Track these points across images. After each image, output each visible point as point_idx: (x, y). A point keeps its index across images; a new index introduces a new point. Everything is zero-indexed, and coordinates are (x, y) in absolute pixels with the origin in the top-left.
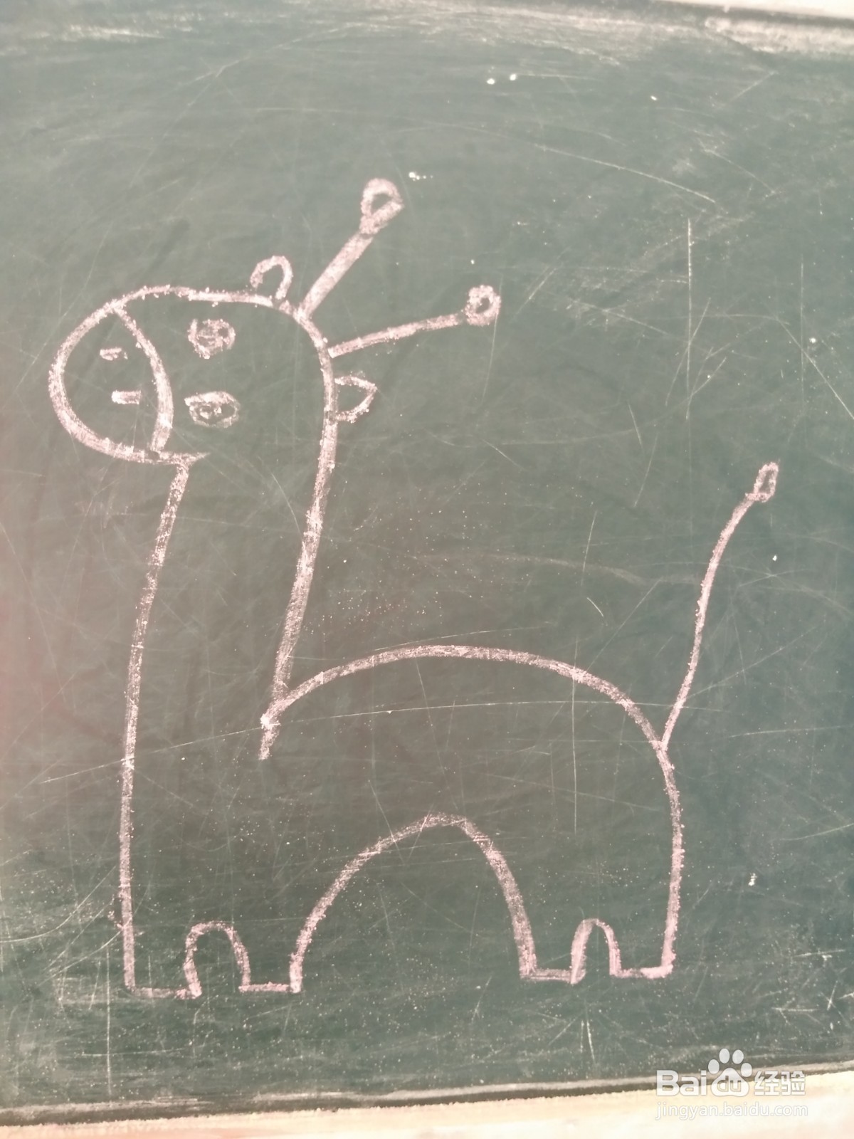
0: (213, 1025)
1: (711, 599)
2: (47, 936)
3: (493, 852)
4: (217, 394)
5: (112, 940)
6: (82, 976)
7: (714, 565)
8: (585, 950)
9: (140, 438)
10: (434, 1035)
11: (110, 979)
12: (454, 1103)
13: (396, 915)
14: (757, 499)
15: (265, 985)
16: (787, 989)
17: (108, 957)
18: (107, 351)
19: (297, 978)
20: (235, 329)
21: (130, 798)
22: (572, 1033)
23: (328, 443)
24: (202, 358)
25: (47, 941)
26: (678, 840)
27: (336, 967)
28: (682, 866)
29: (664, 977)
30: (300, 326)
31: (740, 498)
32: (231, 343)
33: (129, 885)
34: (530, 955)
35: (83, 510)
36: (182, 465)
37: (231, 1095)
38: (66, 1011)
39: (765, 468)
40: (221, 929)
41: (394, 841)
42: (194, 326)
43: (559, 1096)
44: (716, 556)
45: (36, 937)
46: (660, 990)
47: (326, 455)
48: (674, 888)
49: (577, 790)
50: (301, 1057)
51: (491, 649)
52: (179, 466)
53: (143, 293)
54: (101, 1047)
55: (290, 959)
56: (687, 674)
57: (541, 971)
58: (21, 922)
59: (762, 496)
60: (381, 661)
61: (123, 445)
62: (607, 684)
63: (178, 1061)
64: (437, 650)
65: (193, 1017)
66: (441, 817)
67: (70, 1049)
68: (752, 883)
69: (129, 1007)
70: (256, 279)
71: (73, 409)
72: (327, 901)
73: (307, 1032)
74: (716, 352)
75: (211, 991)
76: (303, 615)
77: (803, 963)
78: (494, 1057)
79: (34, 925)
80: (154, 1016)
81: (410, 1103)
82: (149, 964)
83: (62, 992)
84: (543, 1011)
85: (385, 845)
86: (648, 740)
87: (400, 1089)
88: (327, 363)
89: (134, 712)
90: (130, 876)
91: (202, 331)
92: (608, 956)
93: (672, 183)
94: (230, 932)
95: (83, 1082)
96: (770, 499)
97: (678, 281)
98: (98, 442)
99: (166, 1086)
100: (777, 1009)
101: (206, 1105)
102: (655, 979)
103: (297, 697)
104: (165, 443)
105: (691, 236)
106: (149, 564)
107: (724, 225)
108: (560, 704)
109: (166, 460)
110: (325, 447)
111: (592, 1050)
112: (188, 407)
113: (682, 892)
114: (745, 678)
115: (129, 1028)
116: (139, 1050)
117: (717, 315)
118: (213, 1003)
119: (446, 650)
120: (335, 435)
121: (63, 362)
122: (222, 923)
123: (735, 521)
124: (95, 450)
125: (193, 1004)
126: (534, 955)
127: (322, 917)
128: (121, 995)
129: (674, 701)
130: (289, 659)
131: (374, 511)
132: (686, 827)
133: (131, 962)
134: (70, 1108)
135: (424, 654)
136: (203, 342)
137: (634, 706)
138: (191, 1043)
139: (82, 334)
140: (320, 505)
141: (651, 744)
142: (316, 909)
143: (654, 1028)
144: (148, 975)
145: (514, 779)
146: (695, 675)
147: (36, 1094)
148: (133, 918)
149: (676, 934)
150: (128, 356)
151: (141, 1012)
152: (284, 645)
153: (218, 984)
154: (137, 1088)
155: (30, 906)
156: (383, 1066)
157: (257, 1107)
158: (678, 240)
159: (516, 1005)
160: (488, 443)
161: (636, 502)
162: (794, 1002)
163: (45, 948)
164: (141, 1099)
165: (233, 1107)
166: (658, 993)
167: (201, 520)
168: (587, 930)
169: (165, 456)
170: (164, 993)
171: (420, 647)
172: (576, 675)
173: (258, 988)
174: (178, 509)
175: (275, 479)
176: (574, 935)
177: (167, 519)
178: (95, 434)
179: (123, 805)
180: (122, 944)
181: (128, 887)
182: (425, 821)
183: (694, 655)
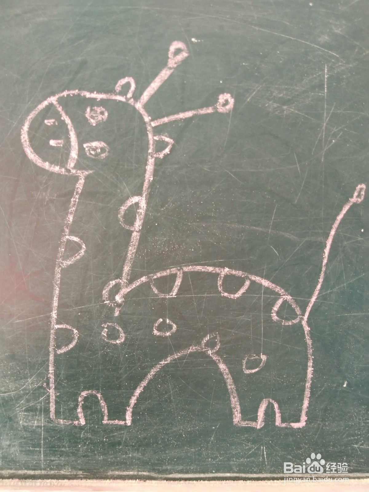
0: (90, 438)
1: (330, 249)
2: (15, 393)
3: (222, 365)
4: (99, 142)
5: (45, 396)
6: (31, 412)
7: (333, 232)
8: (264, 413)
9: (63, 163)
10: (192, 449)
11: (44, 414)
12: (200, 481)
13: (176, 391)
14: (355, 201)
15: (115, 421)
16: (360, 436)
17: (43, 404)
18: (48, 121)
19: (129, 419)
20: (108, 112)
21: (54, 331)
22: (257, 451)
23: (150, 167)
24: (92, 125)
25: (15, 395)
26: (310, 364)
27: (147, 414)
28: (312, 376)
29: (301, 428)
30: (138, 111)
31: (347, 201)
32: (106, 118)
33: (53, 371)
34: (238, 414)
35: (36, 196)
36: (81, 176)
37: (98, 471)
38: (23, 428)
39: (359, 187)
40: (95, 394)
41: (176, 357)
42: (88, 110)
43: (250, 480)
44: (334, 228)
45: (10, 393)
47: (149, 174)
48: (308, 386)
49: (263, 338)
50: (130, 455)
51: (224, 269)
52: (80, 176)
53: (65, 93)
54: (39, 445)
55: (126, 409)
56: (318, 285)
57: (243, 422)
58: (4, 386)
59: (357, 200)
60: (172, 272)
61: (54, 165)
62: (279, 288)
63: (74, 454)
64: (199, 268)
65: (81, 434)
66: (198, 347)
67: (25, 446)
68: (345, 386)
69: (52, 428)
70: (118, 88)
71: (32, 148)
72: (144, 383)
73: (133, 444)
74: (337, 129)
75: (90, 422)
76: (136, 249)
77: (368, 425)
78: (220, 461)
79: (9, 388)
80: (63, 432)
81: (180, 479)
82: (62, 408)
83: (22, 419)
84: (243, 440)
85: (172, 359)
87: (175, 473)
88: (150, 129)
89: (57, 291)
90: (54, 367)
91: (93, 112)
92: (275, 416)
93: (318, 47)
94: (99, 396)
95: (30, 461)
96: (361, 201)
97: (320, 94)
98: (43, 164)
99: (68, 465)
100: (355, 446)
101: (86, 475)
102: (297, 429)
103: (133, 288)
104: (74, 165)
105: (326, 73)
106: (65, 222)
107: (343, 68)
108: (257, 296)
109: (74, 173)
110: (148, 169)
111: (266, 460)
112: (85, 149)
113: (311, 388)
114: (346, 288)
115: (52, 437)
116: (55, 448)
117: (338, 111)
118: (90, 428)
119: (203, 268)
120: (153, 164)
121: (28, 125)
122: (95, 391)
123: (344, 211)
125: (81, 428)
126: (240, 414)
127: (142, 391)
128: (48, 422)
129: (311, 298)
130: (129, 270)
131: (171, 201)
132: (315, 357)
133: (53, 407)
134: (25, 473)
135: (192, 270)
136: (92, 117)
137: (292, 299)
138: (80, 446)
139: (37, 113)
140: (145, 196)
141: (299, 317)
142: (139, 387)
143: (295, 451)
144: (61, 413)
145: (233, 331)
146: (322, 286)
147: (9, 465)
148: (55, 387)
149: (308, 408)
150: (58, 124)
151: (57, 430)
152: (127, 263)
153: (93, 420)
154: (55, 465)
155: (8, 379)
156: (168, 462)
157: (109, 477)
158: (320, 75)
159: (231, 437)
160: (226, 170)
161: (296, 201)
162: (363, 443)
163: (14, 398)
164: (57, 470)
165: (98, 477)
166: (298, 435)
167: (90, 202)
168: (266, 404)
169: (74, 171)
170: (68, 422)
171: (191, 266)
172: (264, 283)
173: (111, 422)
174: (79, 197)
175: (125, 184)
176: (259, 405)
177: (74, 201)
178: (42, 160)
179: (51, 335)
180: (49, 399)
181: (53, 373)
182: (191, 348)
183: (321, 276)
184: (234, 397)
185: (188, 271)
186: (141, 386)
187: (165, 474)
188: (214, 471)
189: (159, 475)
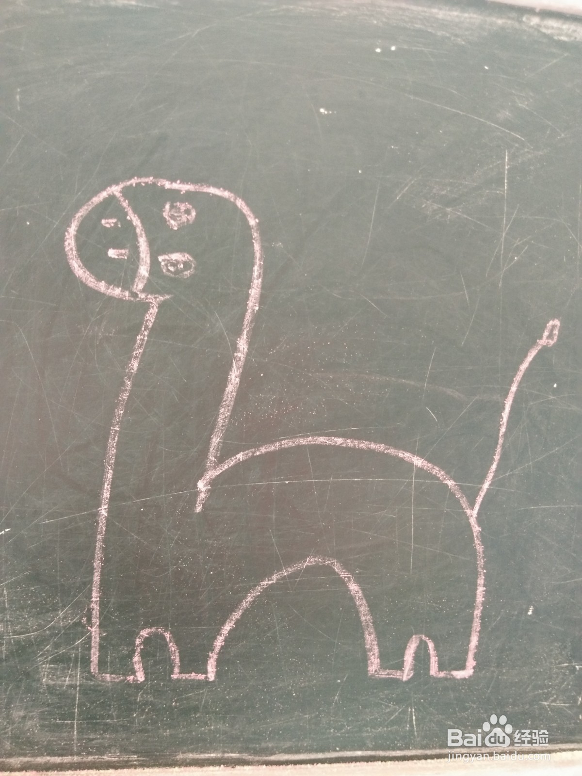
0: (151, 702)
1: (510, 413)
2: (38, 634)
3: (353, 584)
4: (181, 254)
5: (83, 638)
6: (60, 664)
7: (514, 388)
8: (413, 657)
9: (126, 283)
10: (306, 714)
11: (80, 666)
12: (317, 764)
13: (284, 627)
14: (545, 344)
15: (190, 674)
16: (551, 689)
17: (80, 651)
18: (107, 221)
19: (213, 670)
20: (195, 210)
21: (103, 536)
22: (401, 716)
23: (255, 292)
24: (172, 229)
25: (37, 637)
26: (481, 581)
27: (240, 663)
28: (483, 599)
29: (467, 678)
30: (240, 210)
31: (534, 343)
32: (192, 220)
33: (98, 599)
34: (376, 659)
35: (83, 331)
36: (154, 302)
37: (161, 754)
38: (48, 689)
39: (551, 323)
40: (161, 633)
41: (285, 574)
42: (167, 206)
43: (391, 761)
44: (516, 382)
45: (30, 634)
46: (463, 687)
47: (253, 300)
48: (477, 615)
49: (414, 542)
50: (212, 727)
51: (359, 441)
52: (152, 303)
53: (134, 181)
54: (71, 716)
55: (208, 656)
56: (492, 464)
57: (383, 671)
58: (20, 623)
59: (548, 342)
60: (283, 446)
61: (114, 286)
62: (437, 469)
63: (125, 728)
64: (322, 440)
65: (137, 696)
66: (319, 558)
67: (48, 717)
68: (530, 613)
69: (92, 687)
71: (81, 260)
72: (237, 615)
74: (521, 242)
75: (151, 677)
76: (231, 411)
77: (563, 671)
78: (348, 732)
79: (28, 626)
80: (110, 694)
81: (287, 763)
82: (109, 656)
83: (46, 675)
84: (382, 699)
85: (279, 576)
86: (464, 509)
87: (280, 753)
88: (257, 237)
89: (110, 475)
90: (100, 592)
91: (173, 210)
92: (430, 662)
93: (496, 126)
94: (168, 635)
95: (55, 741)
96: (553, 344)
97: (498, 192)
98: (97, 284)
99: (116, 746)
100: (543, 703)
101: (143, 760)
102: (461, 679)
103: (224, 469)
104: (143, 287)
105: (507, 162)
106: (127, 371)
107: (530, 156)
108: (406, 481)
109: (143, 299)
110: (252, 294)
111: (415, 729)
112: (160, 263)
113: (482, 618)
114: (532, 468)
116: (97, 719)
117: (523, 216)
118: (152, 686)
119: (328, 440)
120: (260, 287)
121: (76, 227)
122: (162, 629)
123: (530, 358)
124: (94, 289)
125: (138, 686)
126: (378, 659)
127: (232, 627)
128: (87, 679)
129: (482, 483)
130: (220, 442)
131: (283, 341)
133: (96, 655)
134: (46, 760)
135: (313, 443)
136: (173, 217)
137: (456, 485)
138: (135, 715)
139: (90, 208)
140: (247, 335)
141: (465, 512)
142: (228, 620)
143: (458, 714)
144: (107, 665)
145: (370, 533)
146: (498, 465)
147: (22, 749)
148: (99, 623)
149: (477, 647)
150: (121, 225)
151: (101, 692)
152: (217, 432)
153: (156, 673)
154: (95, 747)
155: (27, 612)
156: (269, 736)
157: (179, 763)
158: (498, 164)
159: (364, 695)
160: (364, 297)
161: (463, 343)
162: (555, 698)
163: (35, 643)
164: (97, 755)
165: (162, 763)
166: (463, 689)
167: (165, 341)
168: (416, 643)
169: (143, 296)
170: (118, 678)
171: (311, 437)
172: (417, 462)
173: (185, 676)
174: (149, 333)
175: (217, 315)
176: (407, 645)
177: (141, 339)
178: (95, 278)
179: (98, 542)
180: (90, 642)
181: (98, 601)
182: (308, 561)
183: (498, 451)
184: (370, 634)
185: (306, 445)
186: (232, 620)
187: (263, 755)
188: (338, 749)
189: (255, 758)
